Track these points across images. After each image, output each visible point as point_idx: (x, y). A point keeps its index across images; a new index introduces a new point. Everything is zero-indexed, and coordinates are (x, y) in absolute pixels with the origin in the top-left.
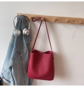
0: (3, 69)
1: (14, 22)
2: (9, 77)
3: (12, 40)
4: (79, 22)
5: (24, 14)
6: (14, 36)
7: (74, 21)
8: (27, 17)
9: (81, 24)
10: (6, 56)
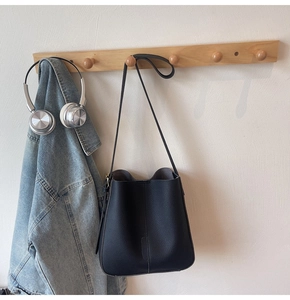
0: (14, 261)
1: (26, 87)
2: (41, 284)
3: (30, 151)
4: (254, 55)
5: (61, 53)
6: (35, 138)
7: (236, 54)
8: (71, 62)
9: (263, 59)
10: (19, 212)
